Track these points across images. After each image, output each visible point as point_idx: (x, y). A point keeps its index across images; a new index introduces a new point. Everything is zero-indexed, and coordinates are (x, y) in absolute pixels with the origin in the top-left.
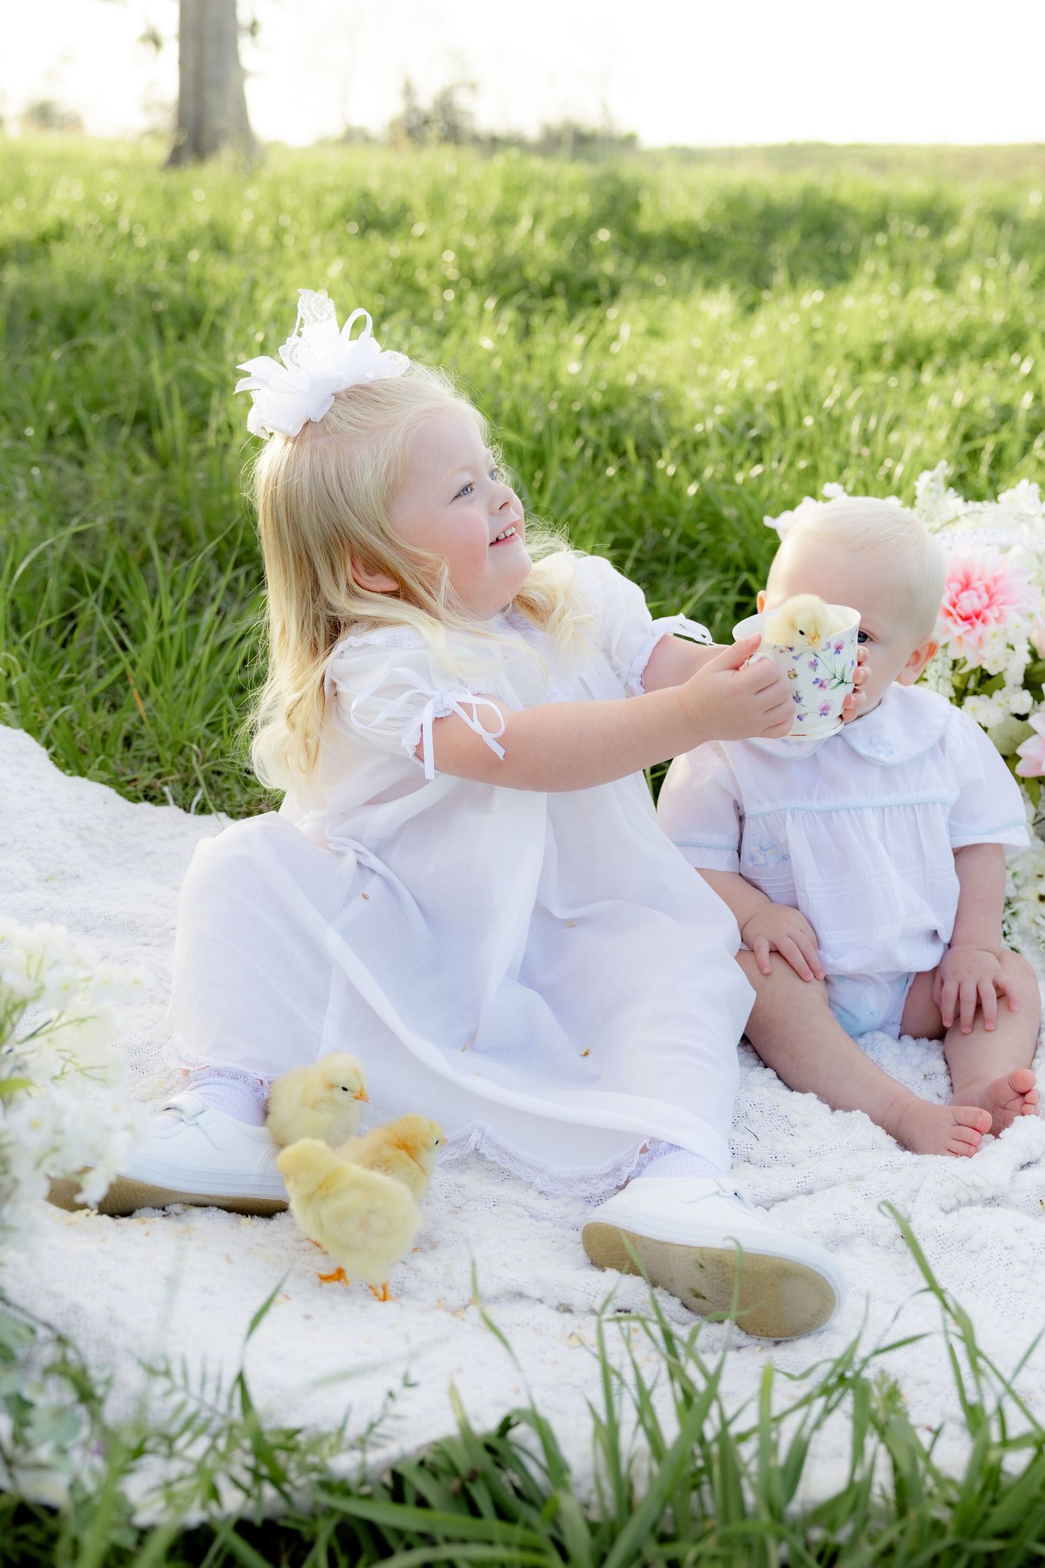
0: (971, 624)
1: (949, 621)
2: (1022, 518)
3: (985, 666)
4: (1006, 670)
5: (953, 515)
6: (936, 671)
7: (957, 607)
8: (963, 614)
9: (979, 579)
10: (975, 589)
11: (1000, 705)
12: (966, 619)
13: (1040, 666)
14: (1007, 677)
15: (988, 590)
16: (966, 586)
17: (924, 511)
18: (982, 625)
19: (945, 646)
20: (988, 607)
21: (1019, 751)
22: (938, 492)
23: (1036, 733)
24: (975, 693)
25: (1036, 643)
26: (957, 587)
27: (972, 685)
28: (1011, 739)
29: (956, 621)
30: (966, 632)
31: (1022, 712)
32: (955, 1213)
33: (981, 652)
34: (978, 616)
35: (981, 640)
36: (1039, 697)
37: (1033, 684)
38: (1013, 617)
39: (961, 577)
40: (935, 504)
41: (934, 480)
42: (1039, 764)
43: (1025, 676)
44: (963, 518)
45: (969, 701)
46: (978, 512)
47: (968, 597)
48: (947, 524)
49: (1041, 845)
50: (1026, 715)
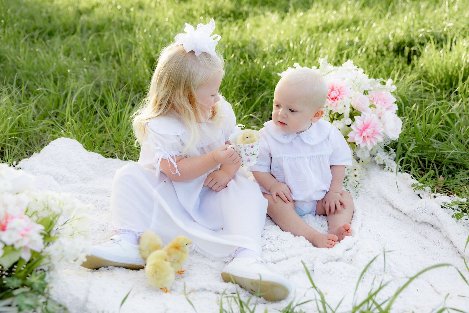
2: (349, 70)
3: (338, 112)
4: (344, 113)
5: (329, 71)
8: (332, 98)
9: (336, 88)
10: (335, 90)
11: (343, 123)
12: (333, 99)
13: (355, 111)
14: (344, 115)
15: (339, 91)
16: (333, 90)
17: (322, 69)
18: (337, 101)
19: (327, 107)
20: (339, 95)
21: (348, 135)
22: (325, 64)
23: (352, 130)
24: (336, 120)
25: (353, 105)
26: (330, 90)
27: (335, 117)
28: (346, 132)
29: (330, 100)
30: (333, 103)
31: (349, 124)
32: (327, 264)
33: (337, 108)
34: (336, 98)
35: (337, 105)
36: (353, 120)
37: (352, 117)
38: (345, 98)
39: (331, 88)
40: (325, 67)
41: (325, 61)
42: (354, 139)
43: (349, 114)
44: (332, 71)
45: (334, 122)
46: (337, 69)
47: (333, 93)
48: (328, 73)
49: (355, 161)
50: (350, 126)
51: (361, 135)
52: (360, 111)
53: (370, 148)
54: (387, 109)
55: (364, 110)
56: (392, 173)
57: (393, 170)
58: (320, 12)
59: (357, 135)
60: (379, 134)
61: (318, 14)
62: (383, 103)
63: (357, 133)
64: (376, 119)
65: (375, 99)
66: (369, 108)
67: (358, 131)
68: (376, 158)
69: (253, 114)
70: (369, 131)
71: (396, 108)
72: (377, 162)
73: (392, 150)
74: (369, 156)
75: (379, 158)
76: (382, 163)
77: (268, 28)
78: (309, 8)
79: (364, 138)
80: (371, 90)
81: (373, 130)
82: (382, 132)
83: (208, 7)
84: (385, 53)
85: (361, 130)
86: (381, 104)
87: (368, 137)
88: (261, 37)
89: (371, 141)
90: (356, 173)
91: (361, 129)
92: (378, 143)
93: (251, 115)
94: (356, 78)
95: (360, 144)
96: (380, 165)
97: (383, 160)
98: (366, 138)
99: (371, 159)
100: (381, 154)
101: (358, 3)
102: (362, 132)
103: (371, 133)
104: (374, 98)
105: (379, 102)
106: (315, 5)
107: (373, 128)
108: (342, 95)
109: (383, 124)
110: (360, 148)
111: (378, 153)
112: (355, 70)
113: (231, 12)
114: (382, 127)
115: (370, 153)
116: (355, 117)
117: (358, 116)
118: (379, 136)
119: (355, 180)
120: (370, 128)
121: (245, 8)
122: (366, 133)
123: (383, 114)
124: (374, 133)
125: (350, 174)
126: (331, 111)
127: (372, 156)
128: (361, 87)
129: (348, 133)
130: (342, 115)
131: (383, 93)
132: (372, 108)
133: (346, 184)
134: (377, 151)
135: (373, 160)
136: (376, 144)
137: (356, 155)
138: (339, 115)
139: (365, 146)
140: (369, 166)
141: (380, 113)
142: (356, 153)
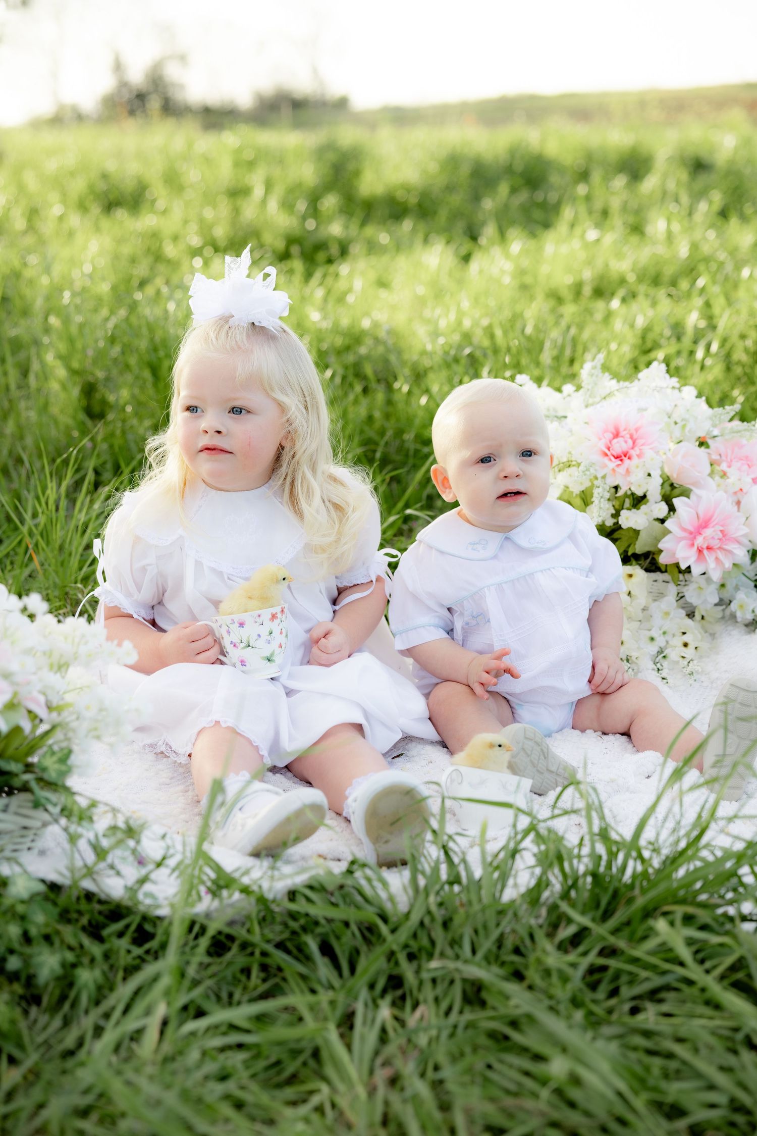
0: (621, 460)
1: (606, 460)
2: (660, 390)
3: (634, 491)
4: (647, 490)
5: (607, 392)
6: (599, 494)
7: (611, 449)
8: (615, 454)
9: (625, 430)
11: (646, 514)
12: (616, 458)
13: (676, 492)
14: (648, 497)
15: (631, 437)
16: (617, 435)
17: (588, 390)
18: (628, 461)
19: (604, 477)
20: (633, 448)
21: (661, 546)
22: (597, 376)
23: (670, 532)
24: (630, 509)
25: (668, 472)
26: (611, 436)
27: (626, 505)
28: (655, 538)
29: (611, 460)
30: (618, 465)
31: (661, 517)
33: (629, 479)
34: (625, 456)
35: (628, 471)
36: (672, 509)
37: (668, 499)
38: (649, 453)
39: (612, 429)
40: (596, 384)
41: (594, 368)
42: (674, 554)
43: (660, 494)
44: (616, 393)
45: (624, 513)
46: (626, 387)
47: (618, 442)
48: (605, 398)
49: (683, 613)
50: (662, 521)
51: (693, 545)
52: (688, 486)
53: (716, 576)
54: (755, 481)
55: (697, 484)
58: (583, 236)
59: (683, 543)
60: (736, 541)
61: (576, 244)
62: (746, 467)
63: (682, 539)
64: (728, 506)
65: (723, 458)
66: (710, 480)
67: (685, 534)
68: (733, 606)
69: (416, 510)
70: (708, 532)
72: (739, 614)
74: (717, 600)
75: (741, 607)
76: (750, 616)
77: (421, 290)
78: (547, 225)
79: (700, 551)
80: (715, 437)
81: (721, 531)
82: (745, 535)
83: (210, 227)
85: (691, 533)
86: (739, 469)
87: (708, 548)
88: (400, 319)
89: (717, 559)
90: (685, 638)
91: (691, 528)
92: (734, 564)
93: (409, 511)
94: (676, 406)
95: (689, 567)
96: (747, 625)
97: (753, 611)
98: (705, 552)
99: (723, 610)
100: (747, 596)
101: (703, 206)
102: (695, 538)
103: (716, 537)
104: (720, 455)
105: (736, 464)
106: (567, 213)
107: (722, 526)
108: (641, 447)
109: (747, 518)
110: (693, 579)
111: (739, 592)
112: (673, 388)
113: (291, 241)
114: (744, 524)
115: (718, 594)
116: (676, 501)
117: (683, 499)
118: (736, 546)
119: (684, 656)
120: (713, 527)
121: (336, 229)
122: (704, 538)
123: (746, 493)
124: (724, 539)
125: (670, 642)
126: (616, 488)
127: (725, 603)
128: (688, 428)
129: (658, 541)
130: (645, 496)
131: (744, 441)
132: (717, 478)
133: (661, 665)
134: (737, 588)
135: (728, 612)
136: (731, 566)
137: (684, 598)
138: (638, 501)
139: (703, 572)
140: (718, 628)
141: (737, 489)
142: (683, 593)
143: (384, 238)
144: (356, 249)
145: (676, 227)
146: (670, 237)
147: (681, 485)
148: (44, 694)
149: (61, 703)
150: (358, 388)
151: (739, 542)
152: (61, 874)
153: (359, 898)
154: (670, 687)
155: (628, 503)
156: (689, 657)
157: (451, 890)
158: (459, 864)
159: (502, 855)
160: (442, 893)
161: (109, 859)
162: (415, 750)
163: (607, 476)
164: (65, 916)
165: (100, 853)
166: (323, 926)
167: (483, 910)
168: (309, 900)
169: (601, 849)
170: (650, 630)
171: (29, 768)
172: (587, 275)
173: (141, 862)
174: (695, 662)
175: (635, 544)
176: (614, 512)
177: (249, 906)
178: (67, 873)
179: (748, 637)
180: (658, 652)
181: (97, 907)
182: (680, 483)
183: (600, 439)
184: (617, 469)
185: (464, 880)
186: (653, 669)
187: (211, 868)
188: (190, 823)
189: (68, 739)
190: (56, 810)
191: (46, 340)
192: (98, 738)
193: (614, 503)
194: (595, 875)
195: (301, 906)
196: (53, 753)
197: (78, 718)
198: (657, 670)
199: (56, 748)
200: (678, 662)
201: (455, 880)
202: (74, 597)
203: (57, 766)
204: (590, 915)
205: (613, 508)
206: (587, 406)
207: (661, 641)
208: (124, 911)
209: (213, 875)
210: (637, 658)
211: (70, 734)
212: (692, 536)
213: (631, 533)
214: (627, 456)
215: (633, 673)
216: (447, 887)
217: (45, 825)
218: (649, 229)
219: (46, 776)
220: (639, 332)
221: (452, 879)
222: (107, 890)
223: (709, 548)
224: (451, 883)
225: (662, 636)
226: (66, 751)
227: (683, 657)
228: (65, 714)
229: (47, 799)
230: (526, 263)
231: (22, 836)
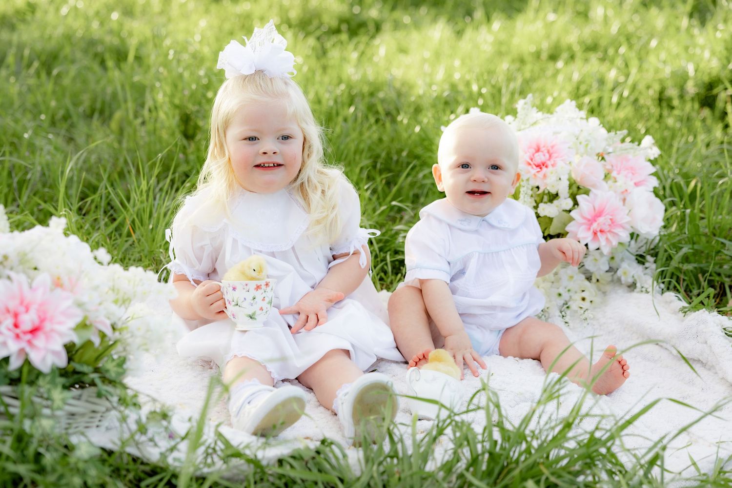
0: (541, 168)
1: (530, 167)
2: (571, 119)
3: (550, 190)
4: (558, 190)
5: (536, 120)
6: (524, 191)
7: (533, 160)
8: (536, 164)
10: (542, 152)
11: (557, 206)
12: (537, 166)
13: (581, 191)
14: (559, 194)
15: (548, 152)
16: (538, 150)
17: (521, 119)
18: (545, 169)
19: (528, 179)
20: (549, 160)
21: (567, 229)
22: (528, 110)
23: (574, 219)
24: (545, 203)
25: (572, 175)
26: (534, 151)
27: (545, 200)
28: (563, 223)
29: (533, 168)
30: (538, 172)
31: (568, 209)
33: (545, 181)
35: (545, 176)
36: (576, 203)
37: (573, 197)
38: (560, 164)
39: (535, 146)
40: (527, 115)
41: (525, 104)
42: (576, 235)
43: (569, 192)
44: (541, 121)
45: (541, 205)
46: (548, 117)
47: (538, 155)
48: (532, 125)
49: (583, 277)
50: (570, 211)
51: (589, 229)
52: (588, 187)
53: (606, 250)
54: (637, 184)
55: (594, 186)
56: (646, 294)
57: (648, 290)
58: (544, 18)
59: (583, 227)
60: (622, 226)
62: (630, 175)
63: (582, 224)
64: (616, 202)
65: (615, 168)
66: (604, 183)
67: (584, 221)
68: (619, 273)
69: (400, 202)
70: (601, 220)
71: (654, 182)
72: (623, 279)
73: (649, 258)
74: (607, 268)
75: (625, 273)
76: (630, 280)
77: (427, 55)
79: (595, 233)
80: (609, 153)
81: (611, 219)
82: (627, 223)
84: (676, 102)
85: (589, 220)
86: (626, 176)
89: (607, 239)
90: (584, 295)
91: (589, 217)
92: (620, 243)
93: (394, 203)
94: (582, 131)
96: (629, 287)
97: (633, 277)
98: (599, 234)
99: (613, 275)
100: (629, 266)
102: (591, 224)
103: (607, 224)
104: (612, 166)
105: (624, 173)
107: (612, 215)
108: (556, 159)
109: (630, 211)
110: (590, 253)
111: (623, 263)
112: (582, 118)
113: (342, 20)
114: (628, 215)
115: (609, 264)
116: (579, 198)
117: (585, 196)
118: (621, 230)
119: (582, 306)
120: (605, 216)
121: (374, 13)
122: (598, 224)
123: (630, 193)
124: (612, 225)
125: (573, 298)
126: (538, 187)
127: (612, 270)
128: (589, 146)
129: (565, 225)
130: (557, 195)
131: (630, 156)
132: (609, 182)
133: (565, 313)
134: (622, 260)
135: (615, 277)
136: (617, 243)
137: (583, 267)
138: (553, 197)
139: (597, 248)
140: (608, 288)
141: (623, 190)
142: (583, 263)
143: (407, 19)
144: (387, 27)
145: (610, 13)
146: (606, 20)
147: (584, 187)
148: (109, 318)
149: (124, 326)
150: (372, 120)
151: (623, 228)
152: (114, 443)
153: (328, 466)
154: (570, 329)
155: (546, 198)
156: (585, 307)
157: (392, 462)
158: (398, 442)
159: (427, 439)
160: (385, 463)
161: (150, 433)
162: (384, 366)
163: (530, 179)
164: (116, 472)
165: (143, 430)
166: (299, 485)
167: (411, 476)
168: (292, 467)
169: (497, 435)
170: (558, 288)
171: (97, 370)
172: (545, 45)
173: (171, 437)
174: (589, 311)
175: (549, 228)
176: (535, 205)
177: (249, 469)
178: (119, 443)
179: (629, 295)
180: (564, 304)
181: (143, 467)
182: (583, 185)
183: (526, 153)
184: (537, 174)
185: (401, 454)
186: (560, 316)
187: (222, 442)
188: (221, 413)
189: (125, 350)
190: (115, 399)
191: (158, 84)
192: (147, 350)
193: (536, 199)
194: (491, 454)
195: (286, 470)
196: (113, 360)
197: (132, 336)
198: (562, 316)
199: (115, 357)
200: (576, 312)
201: (394, 455)
202: (158, 259)
203: (116, 369)
204: (486, 481)
205: (534, 202)
206: (520, 130)
207: (566, 296)
208: (158, 470)
209: (223, 447)
210: (548, 308)
211: (128, 348)
212: (590, 222)
213: (547, 220)
214: (545, 165)
215: (544, 319)
216: (389, 460)
217: (108, 410)
218: (592, 14)
219: (107, 375)
220: (575, 85)
221: (392, 454)
222: (147, 455)
223: (601, 231)
224: (392, 457)
225: (567, 292)
226: (122, 359)
227: (581, 308)
228: (124, 332)
229: (107, 391)
230: (503, 36)
231: (92, 418)
